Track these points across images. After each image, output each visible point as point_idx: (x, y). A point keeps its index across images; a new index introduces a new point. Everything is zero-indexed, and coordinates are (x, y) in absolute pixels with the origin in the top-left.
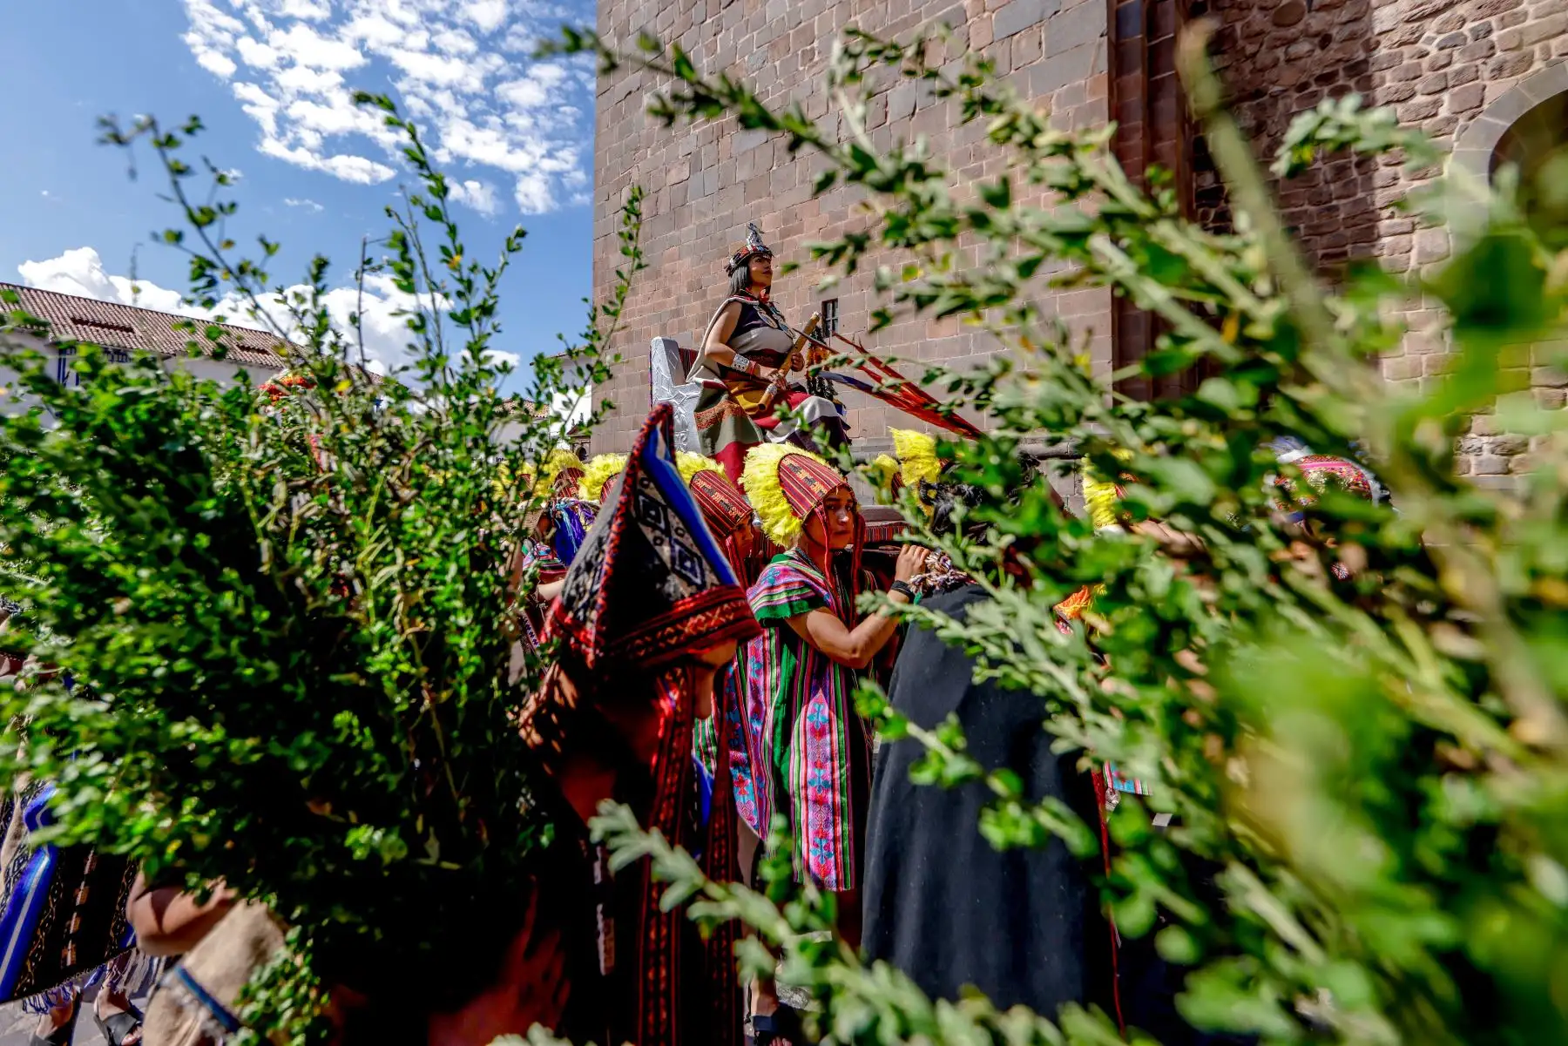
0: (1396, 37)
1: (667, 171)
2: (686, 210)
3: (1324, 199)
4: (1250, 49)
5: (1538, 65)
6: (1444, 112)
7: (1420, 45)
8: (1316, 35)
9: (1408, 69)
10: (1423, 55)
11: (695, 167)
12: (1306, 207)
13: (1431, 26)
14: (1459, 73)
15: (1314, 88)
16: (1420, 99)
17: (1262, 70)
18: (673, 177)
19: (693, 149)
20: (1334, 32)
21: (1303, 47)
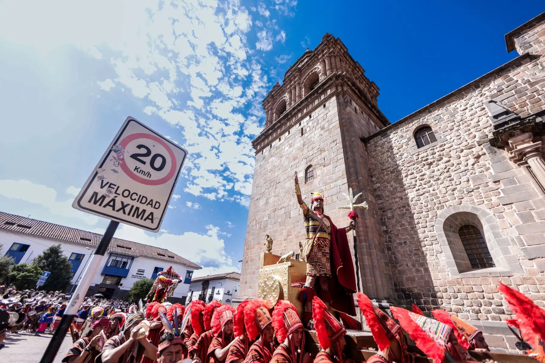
0: (415, 199)
1: (264, 218)
2: (267, 228)
3: (411, 235)
4: (387, 199)
5: (445, 208)
6: (430, 216)
7: (421, 201)
8: (399, 197)
9: (419, 206)
10: (422, 203)
11: (269, 218)
12: (408, 236)
13: (422, 197)
14: (430, 208)
15: (402, 209)
16: (424, 213)
17: (391, 204)
18: (265, 219)
19: (269, 213)
20: (403, 197)
21: (398, 200)
